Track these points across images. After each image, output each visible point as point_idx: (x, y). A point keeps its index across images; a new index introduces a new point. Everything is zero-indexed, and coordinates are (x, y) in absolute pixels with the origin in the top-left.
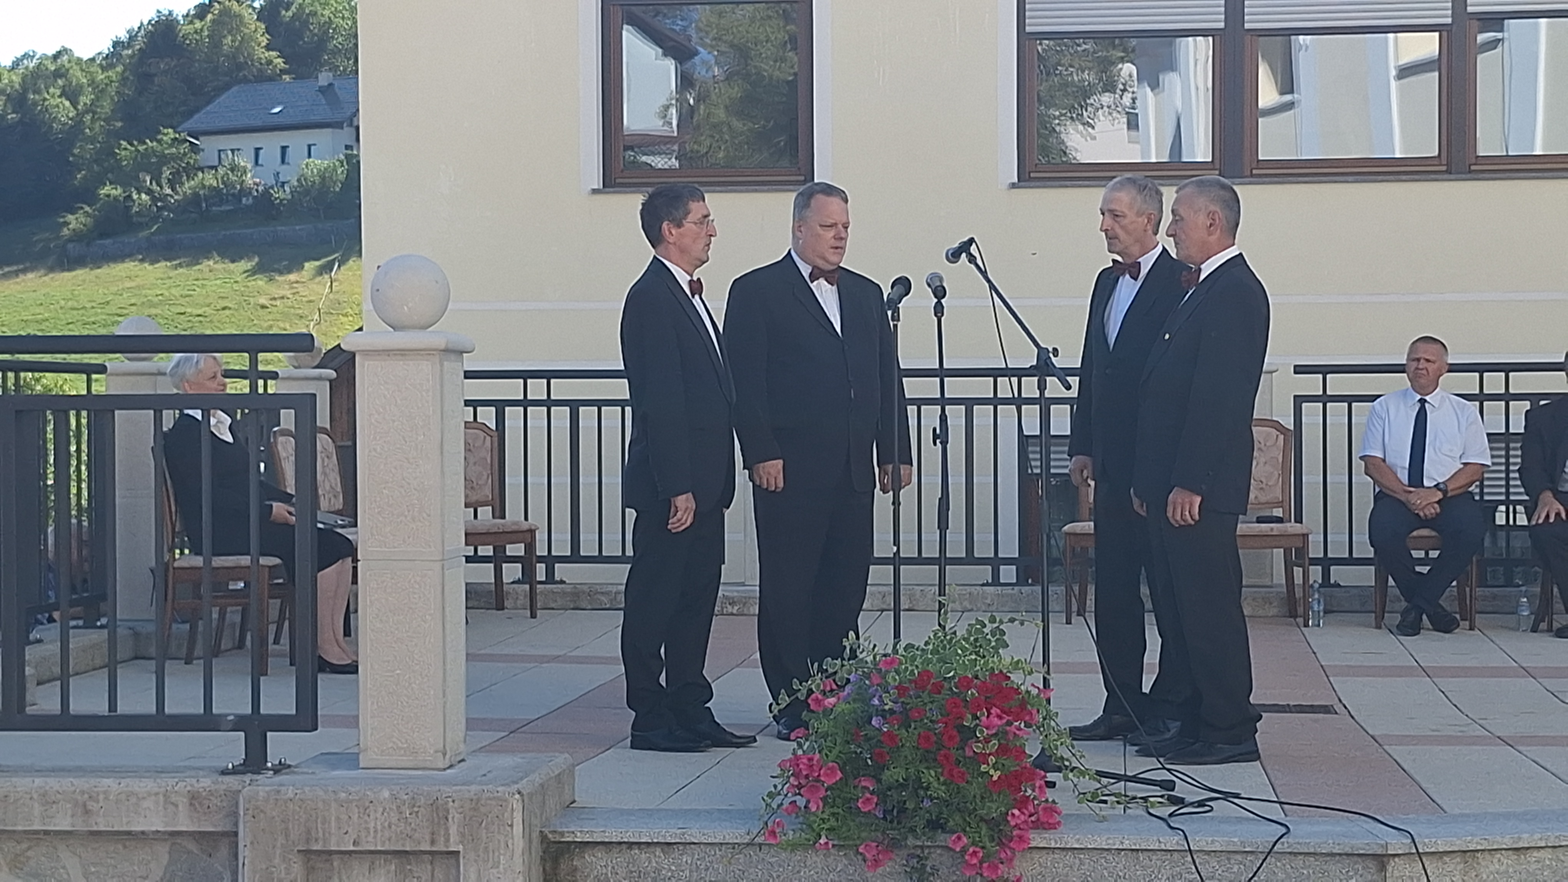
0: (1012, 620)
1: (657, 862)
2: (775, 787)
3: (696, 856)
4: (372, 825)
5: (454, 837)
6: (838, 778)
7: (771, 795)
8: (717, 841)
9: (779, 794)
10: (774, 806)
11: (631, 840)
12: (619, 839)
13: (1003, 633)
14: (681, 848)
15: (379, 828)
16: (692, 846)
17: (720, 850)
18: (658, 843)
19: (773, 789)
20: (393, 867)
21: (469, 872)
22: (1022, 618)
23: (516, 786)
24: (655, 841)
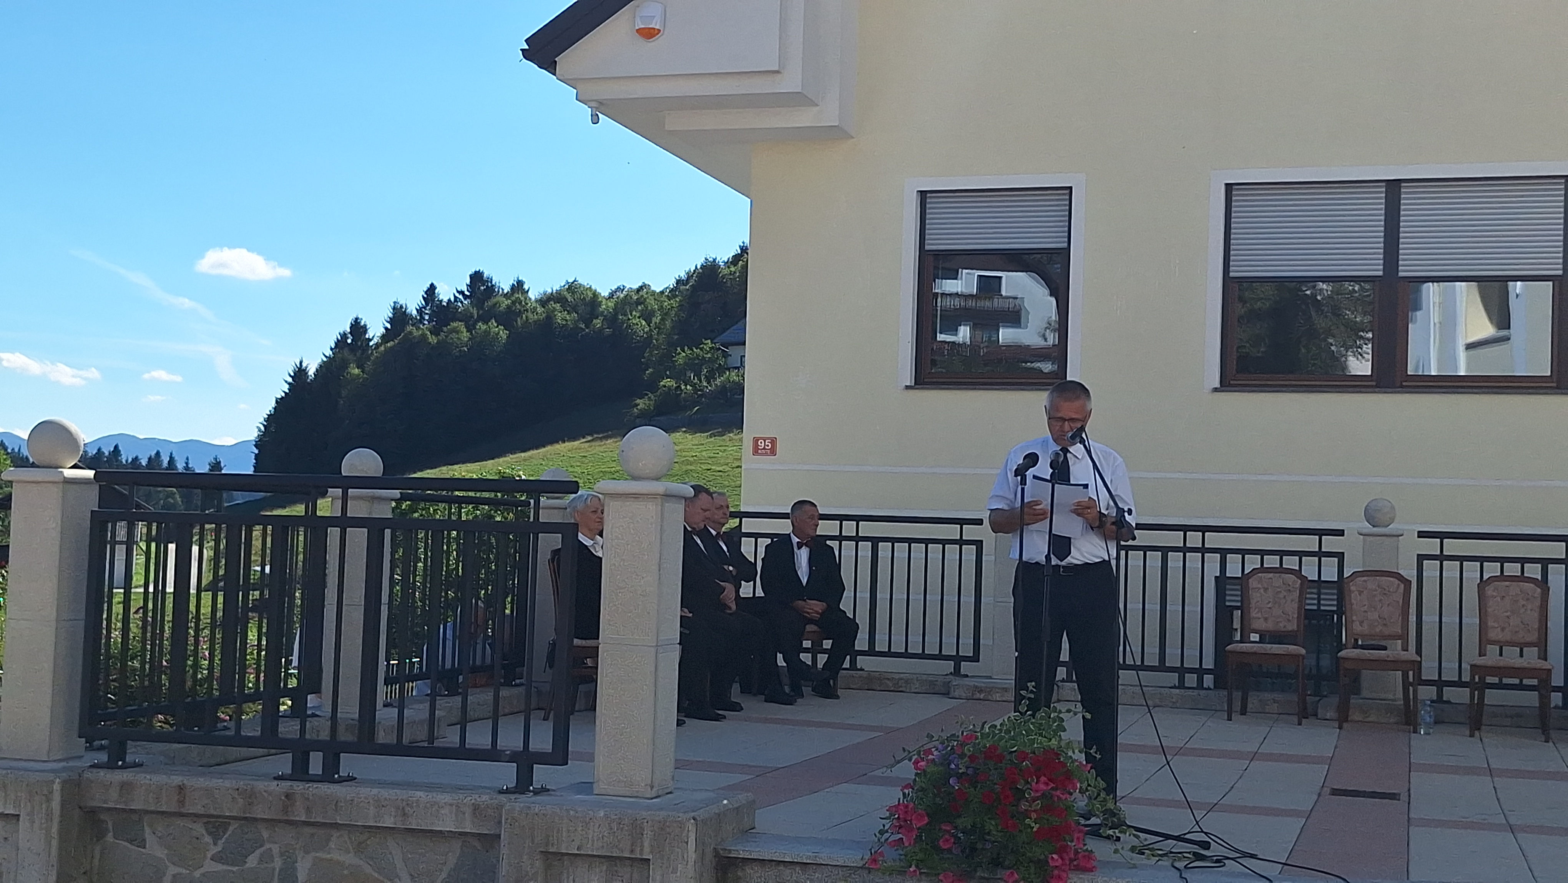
0: (1069, 711)
1: (797, 877)
2: (884, 826)
3: (825, 875)
4: (590, 837)
5: (647, 849)
6: (925, 822)
7: (882, 832)
8: (838, 864)
9: (887, 832)
10: (883, 840)
11: (779, 859)
12: (770, 858)
13: (1062, 720)
14: (814, 868)
15: (595, 839)
16: (823, 867)
17: (842, 871)
18: (797, 863)
19: (882, 827)
20: (605, 868)
21: (656, 874)
22: (1076, 710)
23: (693, 814)
24: (796, 860)
